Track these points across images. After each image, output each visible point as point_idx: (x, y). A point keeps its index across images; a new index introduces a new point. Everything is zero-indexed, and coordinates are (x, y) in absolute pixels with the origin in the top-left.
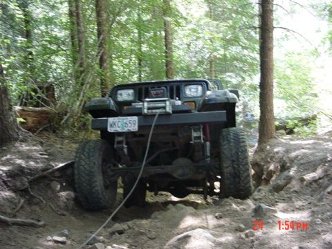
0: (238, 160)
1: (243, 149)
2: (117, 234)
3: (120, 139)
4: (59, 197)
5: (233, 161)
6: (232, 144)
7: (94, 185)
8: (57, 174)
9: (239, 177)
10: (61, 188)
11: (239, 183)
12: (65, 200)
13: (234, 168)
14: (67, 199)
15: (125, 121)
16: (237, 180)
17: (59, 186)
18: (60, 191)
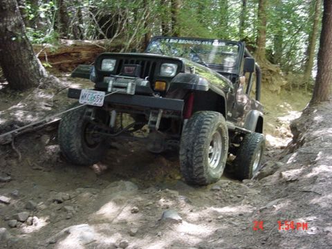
0: (193, 151)
1: (200, 140)
2: (56, 202)
3: (90, 110)
4: (46, 151)
5: (188, 151)
6: (192, 133)
7: (71, 146)
8: (48, 129)
9: (192, 167)
10: (50, 141)
11: (192, 172)
12: (50, 154)
13: (188, 158)
14: (53, 153)
15: (94, 95)
16: (190, 169)
17: (48, 140)
18: (49, 144)
